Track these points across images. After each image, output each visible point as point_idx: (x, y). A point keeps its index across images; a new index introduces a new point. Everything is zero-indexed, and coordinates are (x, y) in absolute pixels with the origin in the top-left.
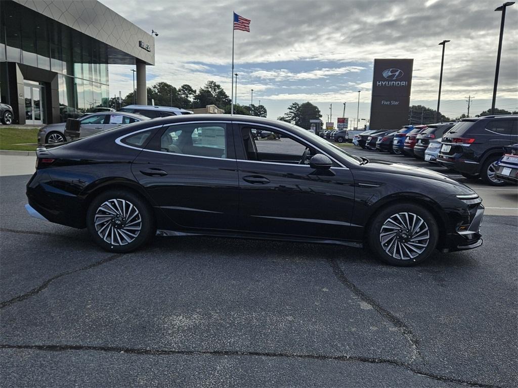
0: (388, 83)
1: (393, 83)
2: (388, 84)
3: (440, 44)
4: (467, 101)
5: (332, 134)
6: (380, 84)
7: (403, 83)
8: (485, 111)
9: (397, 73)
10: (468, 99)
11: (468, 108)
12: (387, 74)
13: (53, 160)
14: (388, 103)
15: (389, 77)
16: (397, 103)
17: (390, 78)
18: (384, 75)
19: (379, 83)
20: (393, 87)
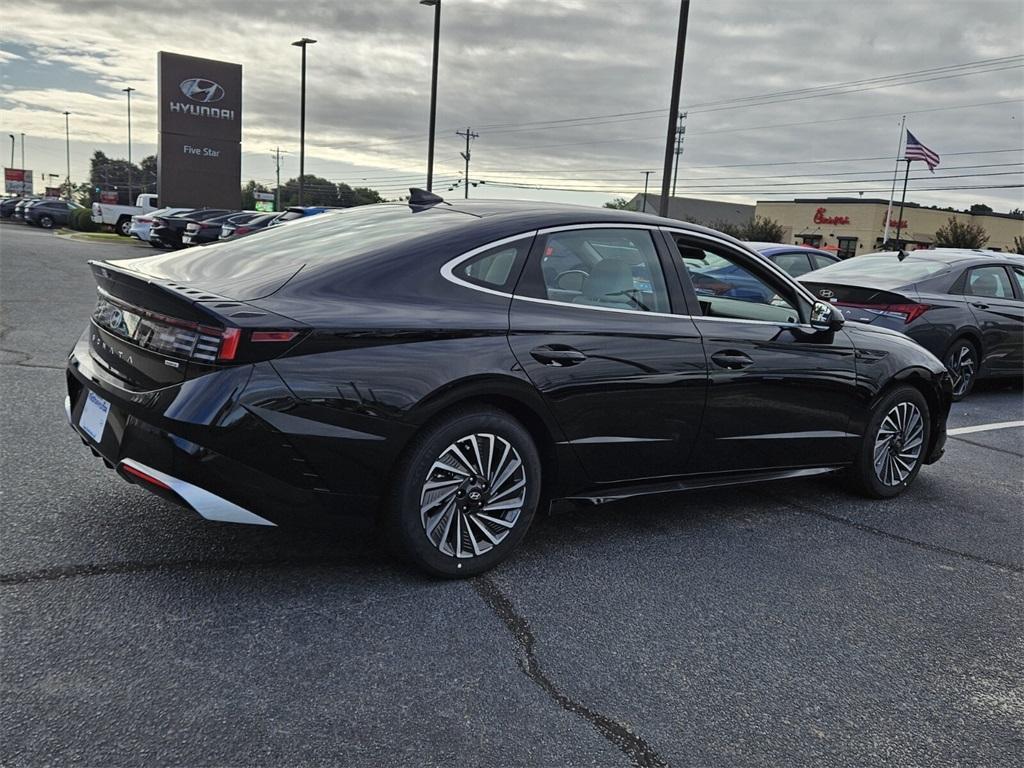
0: (195, 108)
1: (205, 111)
2: (195, 111)
3: (297, 44)
4: (274, 157)
5: (22, 208)
6: (178, 108)
7: (226, 113)
8: (293, 178)
9: (212, 90)
10: (275, 154)
11: (278, 171)
12: (190, 87)
13: (296, 334)
14: (198, 151)
15: (195, 95)
16: (215, 154)
17: (197, 99)
18: (185, 90)
19: (175, 105)
20: (205, 118)
